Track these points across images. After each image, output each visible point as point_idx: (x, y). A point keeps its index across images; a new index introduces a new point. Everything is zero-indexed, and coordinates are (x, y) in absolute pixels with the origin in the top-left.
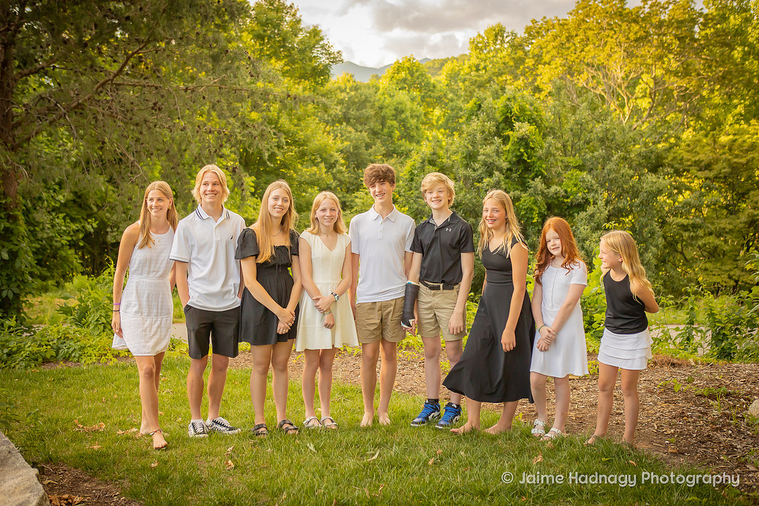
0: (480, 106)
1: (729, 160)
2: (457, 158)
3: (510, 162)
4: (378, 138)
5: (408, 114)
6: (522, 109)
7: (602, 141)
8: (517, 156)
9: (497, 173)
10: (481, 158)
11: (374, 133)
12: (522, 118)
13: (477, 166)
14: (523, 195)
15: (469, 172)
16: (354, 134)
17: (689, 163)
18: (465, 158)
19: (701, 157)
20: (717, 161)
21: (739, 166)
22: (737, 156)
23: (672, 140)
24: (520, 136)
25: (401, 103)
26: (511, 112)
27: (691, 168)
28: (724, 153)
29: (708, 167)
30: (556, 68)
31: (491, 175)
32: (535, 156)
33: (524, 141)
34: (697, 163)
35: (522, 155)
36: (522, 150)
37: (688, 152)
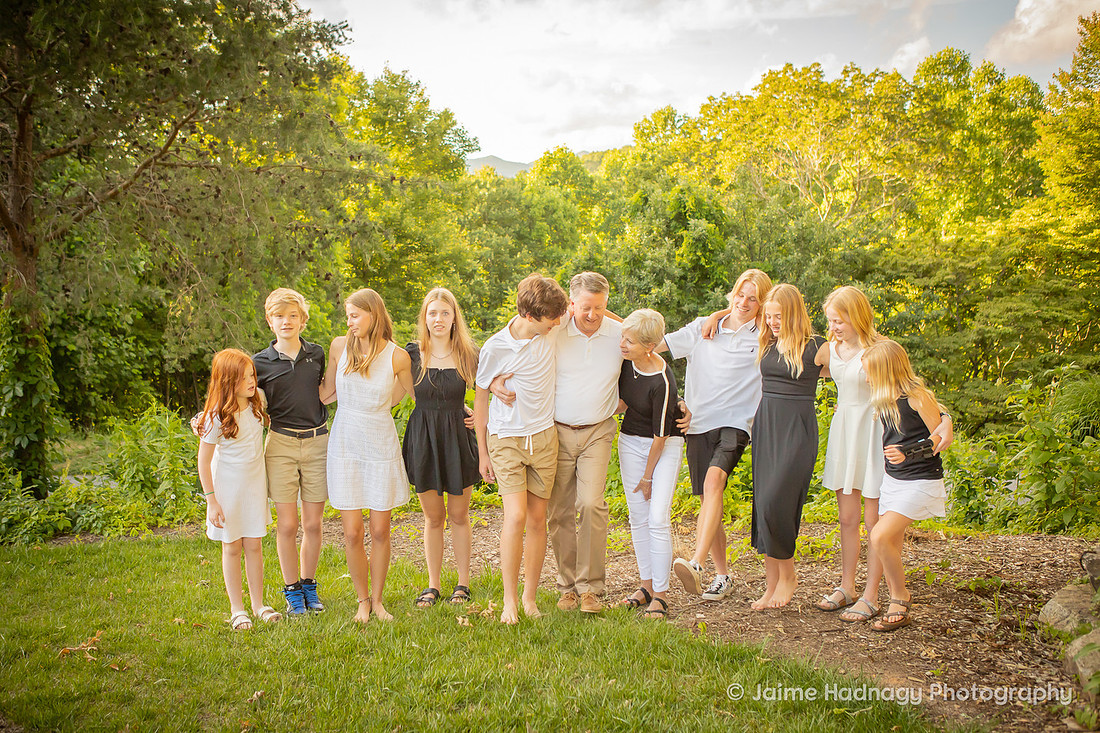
0: (646, 200)
1: (954, 265)
2: (620, 263)
3: (684, 268)
4: (525, 244)
5: (561, 213)
6: (699, 203)
7: (796, 241)
8: (691, 261)
9: (668, 282)
10: (648, 263)
11: (520, 237)
12: (698, 215)
13: (643, 273)
14: (701, 309)
15: (635, 281)
16: (495, 238)
17: (904, 269)
18: (629, 263)
19: (919, 261)
20: (938, 266)
21: (965, 271)
22: (963, 259)
23: (883, 240)
24: (696, 236)
25: (552, 201)
26: (685, 207)
27: (906, 275)
28: (947, 256)
29: (927, 272)
30: (739, 154)
31: (660, 284)
32: (715, 261)
33: (700, 242)
34: (913, 268)
35: (699, 259)
36: (699, 253)
37: (902, 254)
